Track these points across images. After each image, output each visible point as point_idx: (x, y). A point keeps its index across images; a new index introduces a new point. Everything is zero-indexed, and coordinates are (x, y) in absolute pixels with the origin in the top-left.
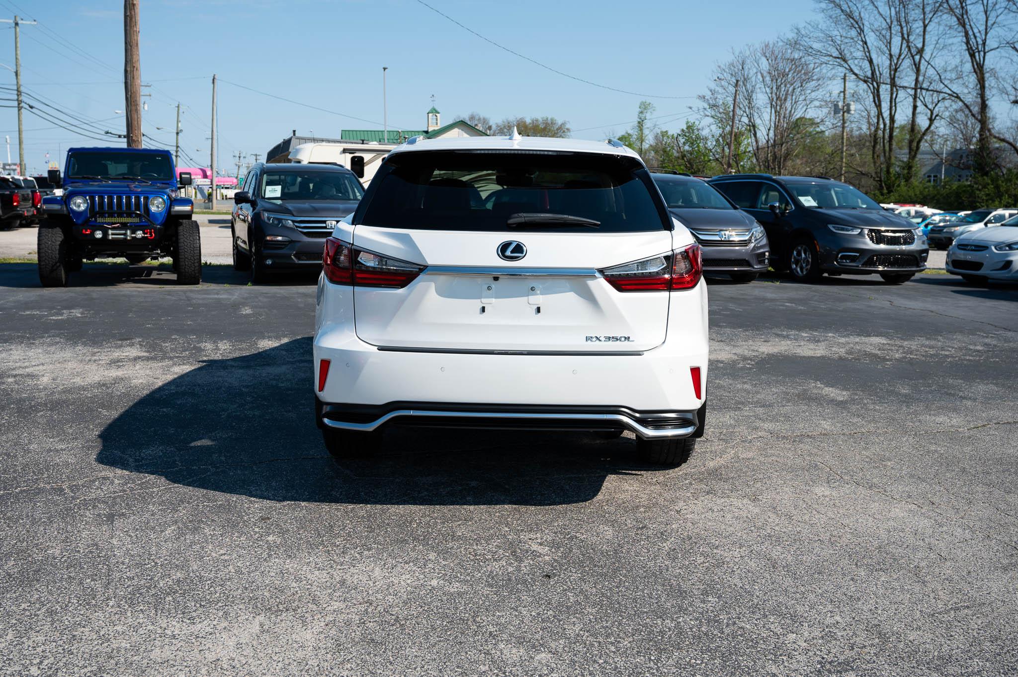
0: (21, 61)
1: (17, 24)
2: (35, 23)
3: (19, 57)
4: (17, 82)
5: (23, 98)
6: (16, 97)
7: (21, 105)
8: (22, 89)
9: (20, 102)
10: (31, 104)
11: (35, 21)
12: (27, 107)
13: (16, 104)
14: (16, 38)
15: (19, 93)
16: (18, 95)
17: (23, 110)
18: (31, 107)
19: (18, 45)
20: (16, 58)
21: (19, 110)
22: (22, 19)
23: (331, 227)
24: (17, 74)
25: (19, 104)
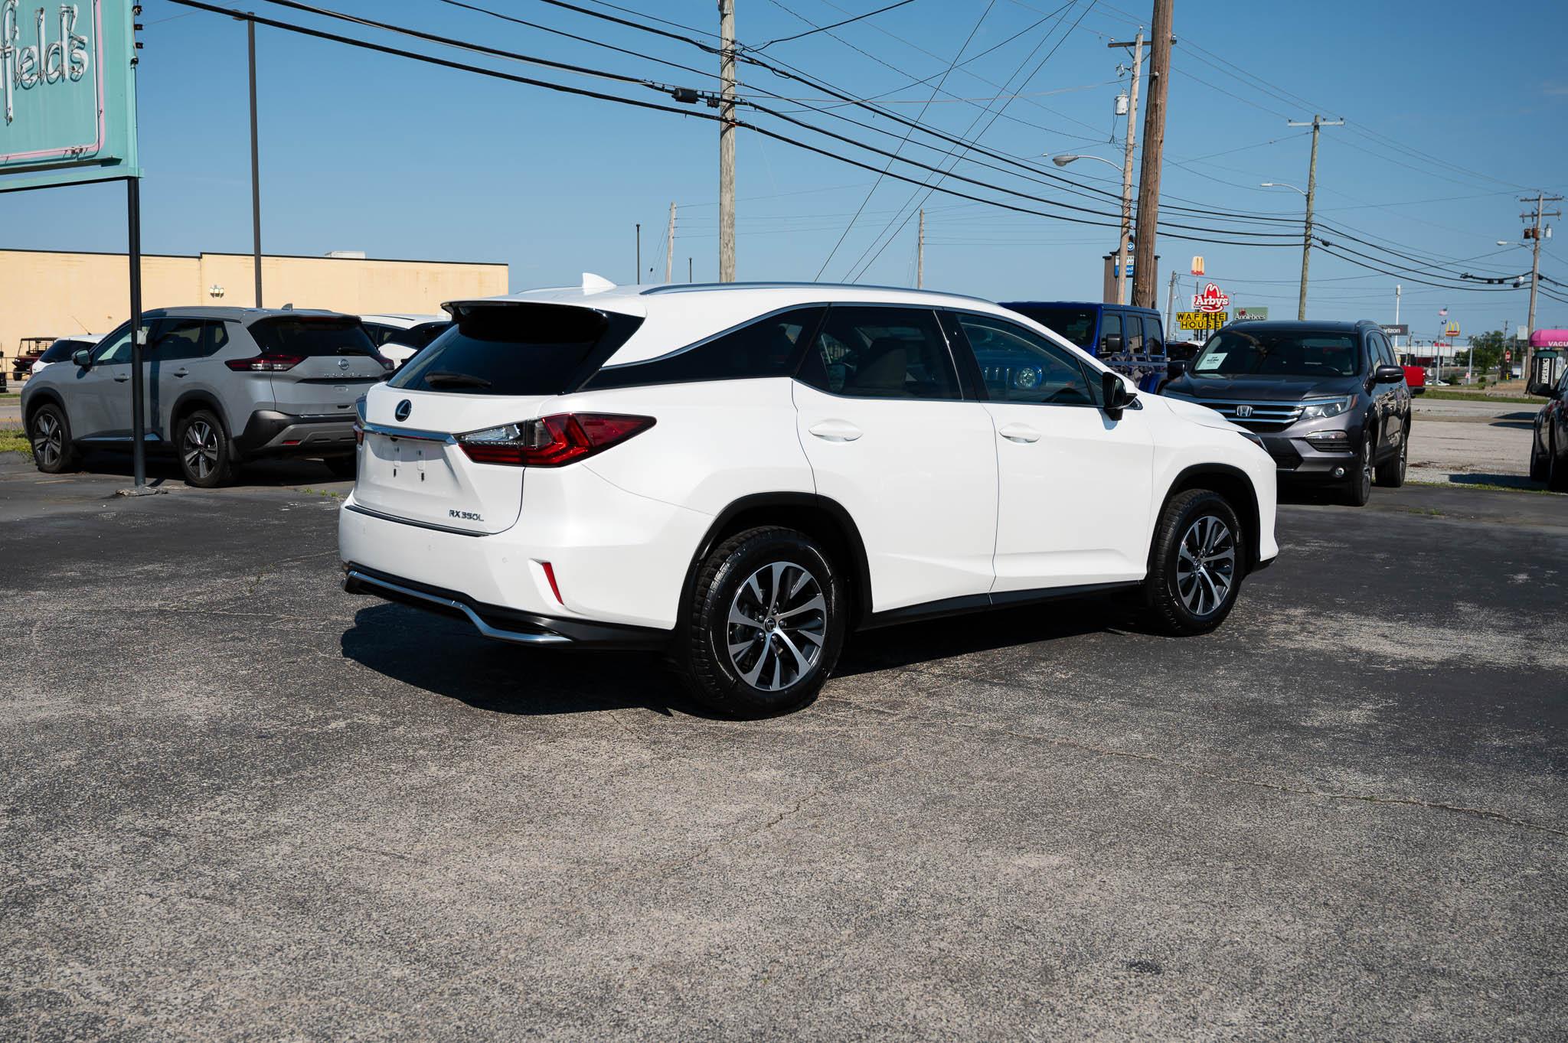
0: (1316, 180)
1: (1317, 127)
2: (1342, 123)
3: (1314, 174)
4: (1308, 210)
5: (1313, 232)
6: (1303, 231)
7: (1309, 242)
8: (1314, 219)
9: (1308, 237)
10: (1326, 240)
11: (1342, 119)
12: (1320, 244)
13: (1302, 240)
14: (1313, 147)
15: (1309, 225)
16: (1306, 228)
17: (1311, 249)
18: (1326, 244)
19: (1315, 157)
20: (1310, 176)
21: (1305, 249)
22: (1324, 120)
23: (1244, 414)
24: (1308, 197)
25: (1306, 240)
